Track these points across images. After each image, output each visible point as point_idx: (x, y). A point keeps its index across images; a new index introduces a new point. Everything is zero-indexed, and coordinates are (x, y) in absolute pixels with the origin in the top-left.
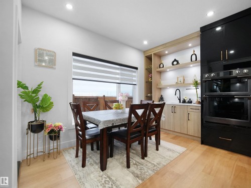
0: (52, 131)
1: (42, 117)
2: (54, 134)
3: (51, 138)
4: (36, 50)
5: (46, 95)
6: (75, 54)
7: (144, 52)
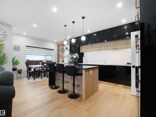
0: (19, 71)
1: (16, 67)
2: (20, 72)
3: (19, 73)
4: (13, 46)
5: (17, 60)
6: (27, 46)
7: (57, 43)
